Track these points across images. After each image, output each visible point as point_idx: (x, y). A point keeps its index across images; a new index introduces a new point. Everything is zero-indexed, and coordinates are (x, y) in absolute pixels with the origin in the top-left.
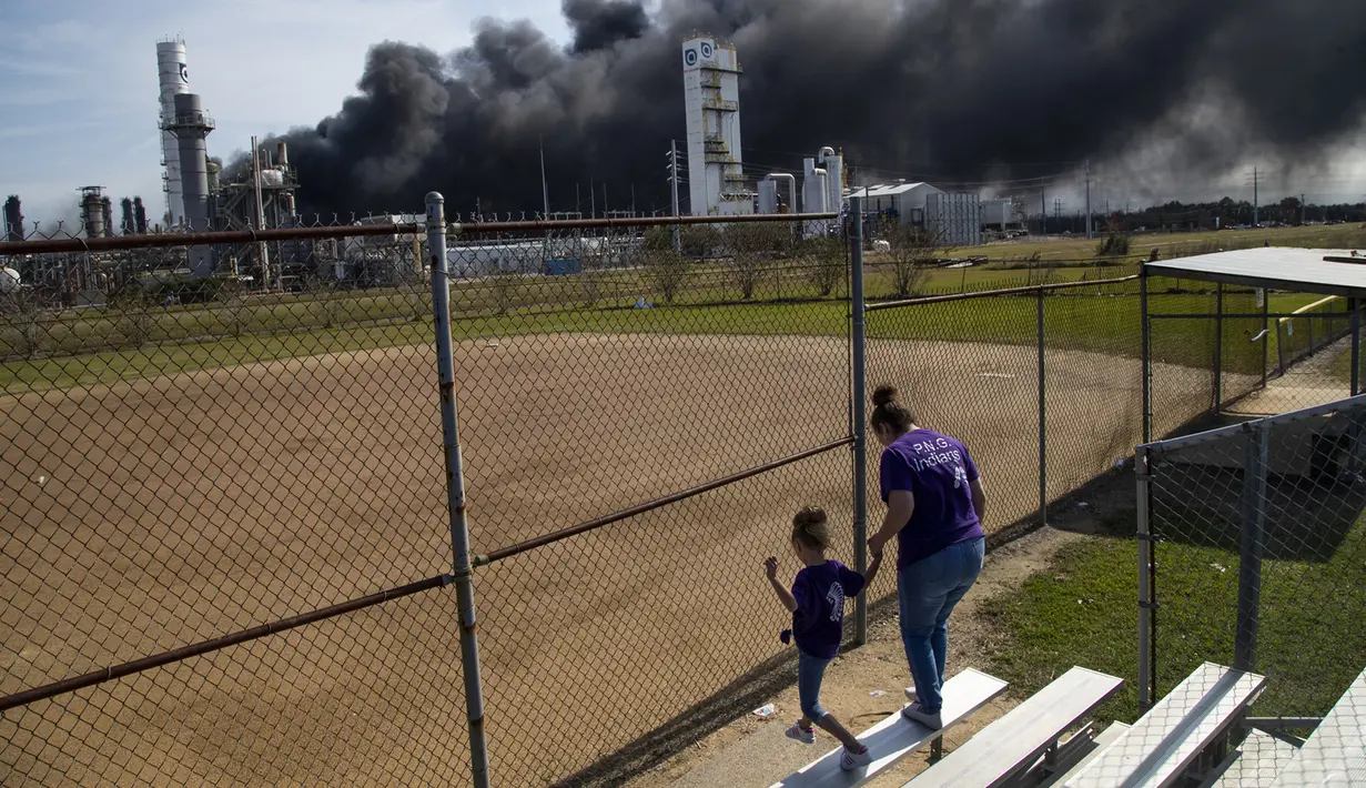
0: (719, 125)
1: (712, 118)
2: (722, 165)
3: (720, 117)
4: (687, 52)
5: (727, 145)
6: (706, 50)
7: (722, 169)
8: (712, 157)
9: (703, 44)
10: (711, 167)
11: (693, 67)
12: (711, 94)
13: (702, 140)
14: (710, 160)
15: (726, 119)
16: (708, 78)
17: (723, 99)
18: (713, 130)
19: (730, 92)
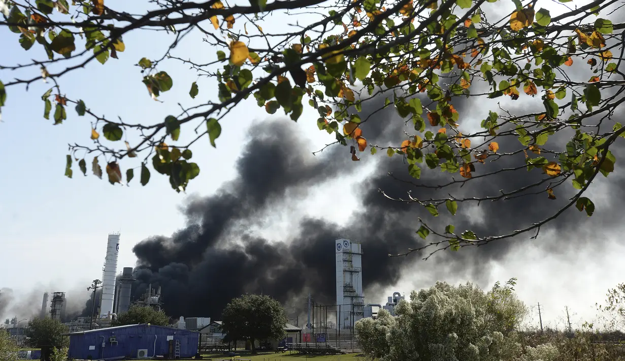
0: (351, 278)
1: (348, 275)
2: (352, 297)
3: (352, 274)
4: (338, 244)
5: (355, 288)
6: (346, 244)
7: (352, 300)
8: (348, 294)
9: (344, 241)
10: (346, 298)
11: (340, 251)
12: (347, 264)
13: (343, 286)
14: (346, 295)
15: (354, 275)
16: (347, 257)
17: (354, 266)
18: (348, 281)
19: (357, 263)
